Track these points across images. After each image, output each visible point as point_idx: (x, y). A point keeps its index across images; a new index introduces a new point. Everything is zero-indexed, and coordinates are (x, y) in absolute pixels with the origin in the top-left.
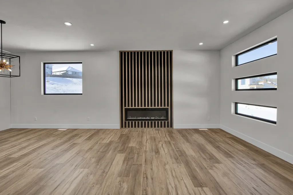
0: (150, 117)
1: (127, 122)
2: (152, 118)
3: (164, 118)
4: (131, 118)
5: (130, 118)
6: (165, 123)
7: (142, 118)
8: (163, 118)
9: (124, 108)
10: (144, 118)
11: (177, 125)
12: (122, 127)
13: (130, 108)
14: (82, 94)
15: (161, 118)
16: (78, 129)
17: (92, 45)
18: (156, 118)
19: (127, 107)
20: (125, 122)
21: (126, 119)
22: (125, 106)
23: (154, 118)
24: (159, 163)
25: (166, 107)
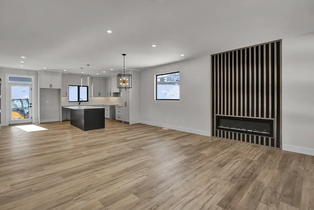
0: (246, 129)
1: (218, 131)
2: (249, 131)
3: (267, 133)
4: (223, 127)
5: (221, 127)
6: (267, 139)
7: (237, 129)
8: (265, 133)
9: (215, 115)
10: (239, 129)
11: (286, 146)
12: (213, 135)
13: (221, 116)
14: (179, 100)
15: (263, 132)
16: (175, 130)
17: (182, 55)
18: (254, 131)
19: (218, 115)
20: (216, 130)
21: (217, 128)
22: (217, 113)
23: (251, 131)
24: (209, 174)
25: (270, 118)
